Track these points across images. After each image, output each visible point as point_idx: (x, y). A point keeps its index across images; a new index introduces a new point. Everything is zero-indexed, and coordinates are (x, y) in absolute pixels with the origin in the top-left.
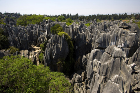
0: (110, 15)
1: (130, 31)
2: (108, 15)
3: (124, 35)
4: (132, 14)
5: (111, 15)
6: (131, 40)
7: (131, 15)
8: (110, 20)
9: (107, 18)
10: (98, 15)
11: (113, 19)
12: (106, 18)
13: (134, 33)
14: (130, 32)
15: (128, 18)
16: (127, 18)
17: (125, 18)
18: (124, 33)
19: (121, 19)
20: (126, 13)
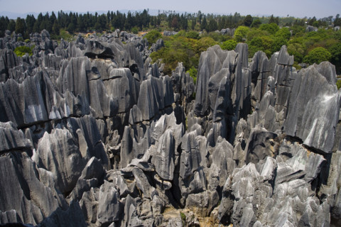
0: (100, 14)
1: (113, 63)
2: (96, 14)
3: (96, 77)
4: (161, 12)
5: (103, 16)
6: (121, 88)
7: (160, 16)
8: (105, 32)
9: (92, 26)
10: (62, 15)
11: (112, 28)
12: (88, 26)
13: (123, 69)
14: (114, 67)
15: (152, 24)
16: (150, 26)
17: (145, 26)
18: (95, 70)
19: (136, 28)
20: (145, 11)
